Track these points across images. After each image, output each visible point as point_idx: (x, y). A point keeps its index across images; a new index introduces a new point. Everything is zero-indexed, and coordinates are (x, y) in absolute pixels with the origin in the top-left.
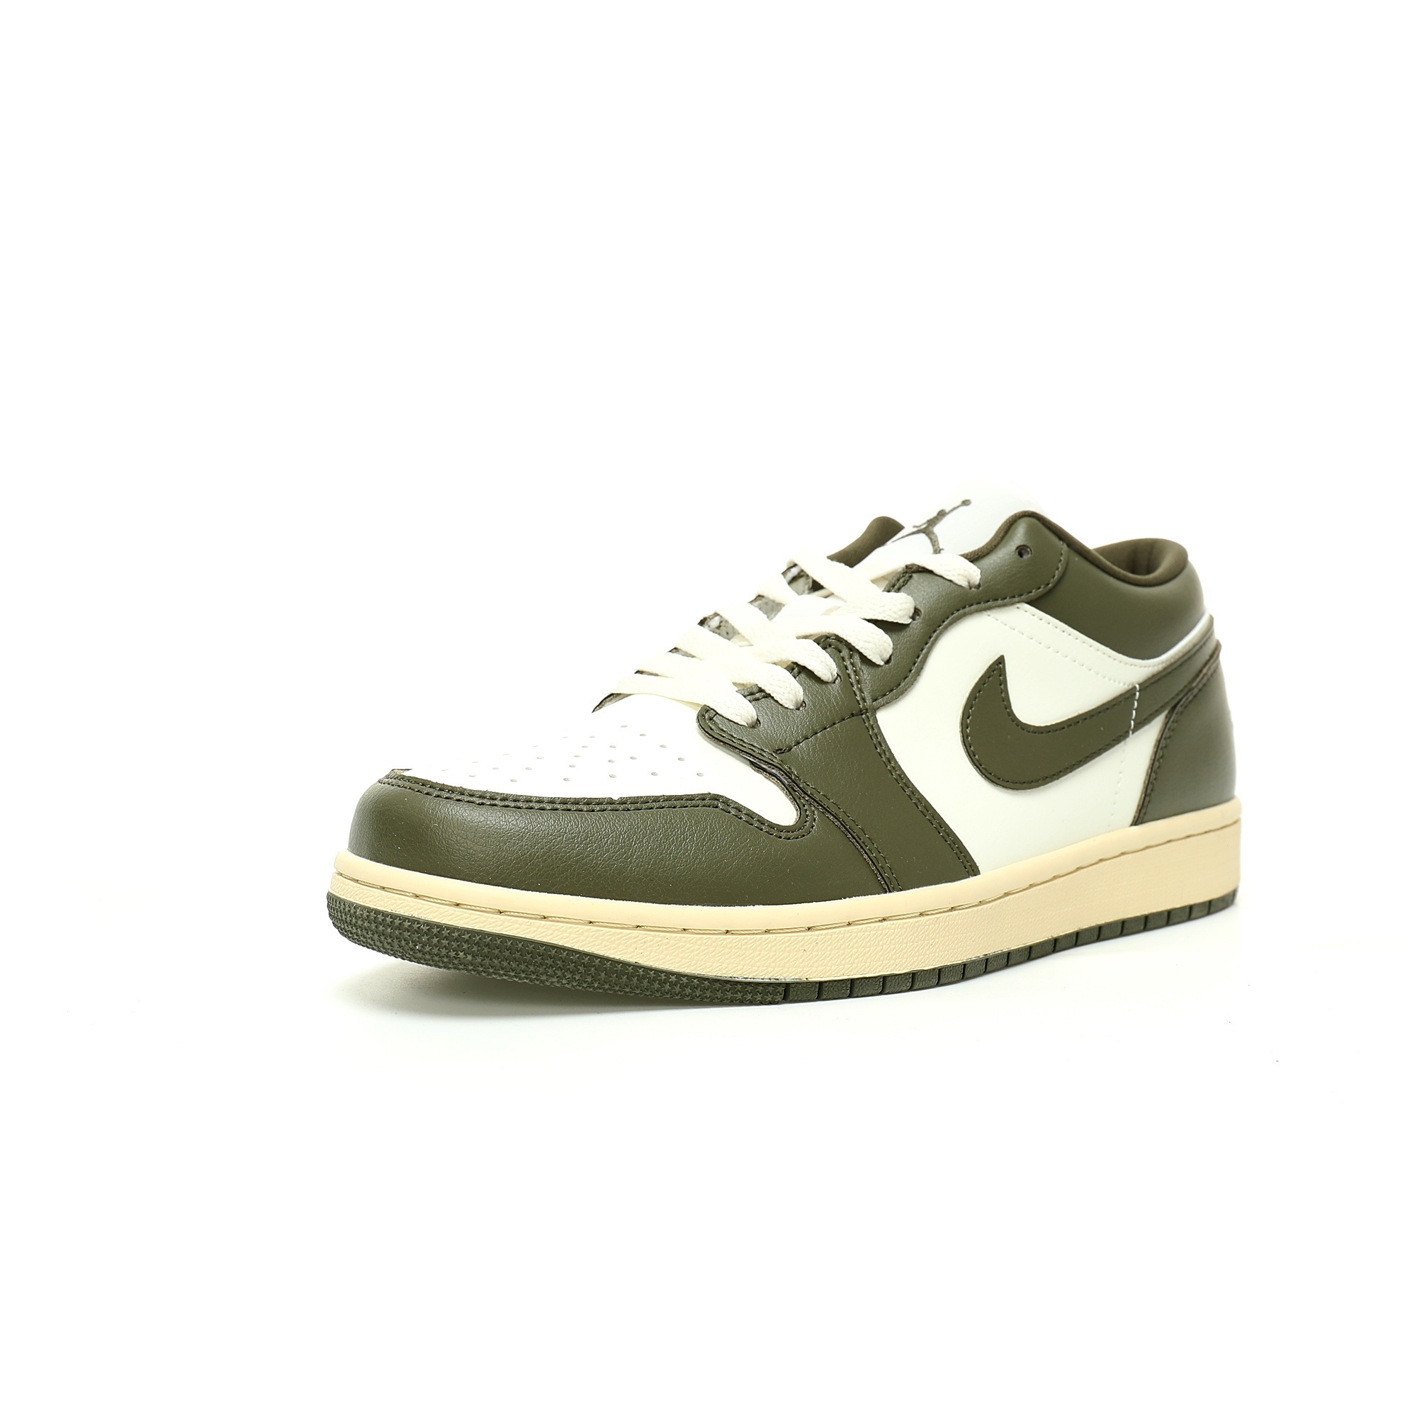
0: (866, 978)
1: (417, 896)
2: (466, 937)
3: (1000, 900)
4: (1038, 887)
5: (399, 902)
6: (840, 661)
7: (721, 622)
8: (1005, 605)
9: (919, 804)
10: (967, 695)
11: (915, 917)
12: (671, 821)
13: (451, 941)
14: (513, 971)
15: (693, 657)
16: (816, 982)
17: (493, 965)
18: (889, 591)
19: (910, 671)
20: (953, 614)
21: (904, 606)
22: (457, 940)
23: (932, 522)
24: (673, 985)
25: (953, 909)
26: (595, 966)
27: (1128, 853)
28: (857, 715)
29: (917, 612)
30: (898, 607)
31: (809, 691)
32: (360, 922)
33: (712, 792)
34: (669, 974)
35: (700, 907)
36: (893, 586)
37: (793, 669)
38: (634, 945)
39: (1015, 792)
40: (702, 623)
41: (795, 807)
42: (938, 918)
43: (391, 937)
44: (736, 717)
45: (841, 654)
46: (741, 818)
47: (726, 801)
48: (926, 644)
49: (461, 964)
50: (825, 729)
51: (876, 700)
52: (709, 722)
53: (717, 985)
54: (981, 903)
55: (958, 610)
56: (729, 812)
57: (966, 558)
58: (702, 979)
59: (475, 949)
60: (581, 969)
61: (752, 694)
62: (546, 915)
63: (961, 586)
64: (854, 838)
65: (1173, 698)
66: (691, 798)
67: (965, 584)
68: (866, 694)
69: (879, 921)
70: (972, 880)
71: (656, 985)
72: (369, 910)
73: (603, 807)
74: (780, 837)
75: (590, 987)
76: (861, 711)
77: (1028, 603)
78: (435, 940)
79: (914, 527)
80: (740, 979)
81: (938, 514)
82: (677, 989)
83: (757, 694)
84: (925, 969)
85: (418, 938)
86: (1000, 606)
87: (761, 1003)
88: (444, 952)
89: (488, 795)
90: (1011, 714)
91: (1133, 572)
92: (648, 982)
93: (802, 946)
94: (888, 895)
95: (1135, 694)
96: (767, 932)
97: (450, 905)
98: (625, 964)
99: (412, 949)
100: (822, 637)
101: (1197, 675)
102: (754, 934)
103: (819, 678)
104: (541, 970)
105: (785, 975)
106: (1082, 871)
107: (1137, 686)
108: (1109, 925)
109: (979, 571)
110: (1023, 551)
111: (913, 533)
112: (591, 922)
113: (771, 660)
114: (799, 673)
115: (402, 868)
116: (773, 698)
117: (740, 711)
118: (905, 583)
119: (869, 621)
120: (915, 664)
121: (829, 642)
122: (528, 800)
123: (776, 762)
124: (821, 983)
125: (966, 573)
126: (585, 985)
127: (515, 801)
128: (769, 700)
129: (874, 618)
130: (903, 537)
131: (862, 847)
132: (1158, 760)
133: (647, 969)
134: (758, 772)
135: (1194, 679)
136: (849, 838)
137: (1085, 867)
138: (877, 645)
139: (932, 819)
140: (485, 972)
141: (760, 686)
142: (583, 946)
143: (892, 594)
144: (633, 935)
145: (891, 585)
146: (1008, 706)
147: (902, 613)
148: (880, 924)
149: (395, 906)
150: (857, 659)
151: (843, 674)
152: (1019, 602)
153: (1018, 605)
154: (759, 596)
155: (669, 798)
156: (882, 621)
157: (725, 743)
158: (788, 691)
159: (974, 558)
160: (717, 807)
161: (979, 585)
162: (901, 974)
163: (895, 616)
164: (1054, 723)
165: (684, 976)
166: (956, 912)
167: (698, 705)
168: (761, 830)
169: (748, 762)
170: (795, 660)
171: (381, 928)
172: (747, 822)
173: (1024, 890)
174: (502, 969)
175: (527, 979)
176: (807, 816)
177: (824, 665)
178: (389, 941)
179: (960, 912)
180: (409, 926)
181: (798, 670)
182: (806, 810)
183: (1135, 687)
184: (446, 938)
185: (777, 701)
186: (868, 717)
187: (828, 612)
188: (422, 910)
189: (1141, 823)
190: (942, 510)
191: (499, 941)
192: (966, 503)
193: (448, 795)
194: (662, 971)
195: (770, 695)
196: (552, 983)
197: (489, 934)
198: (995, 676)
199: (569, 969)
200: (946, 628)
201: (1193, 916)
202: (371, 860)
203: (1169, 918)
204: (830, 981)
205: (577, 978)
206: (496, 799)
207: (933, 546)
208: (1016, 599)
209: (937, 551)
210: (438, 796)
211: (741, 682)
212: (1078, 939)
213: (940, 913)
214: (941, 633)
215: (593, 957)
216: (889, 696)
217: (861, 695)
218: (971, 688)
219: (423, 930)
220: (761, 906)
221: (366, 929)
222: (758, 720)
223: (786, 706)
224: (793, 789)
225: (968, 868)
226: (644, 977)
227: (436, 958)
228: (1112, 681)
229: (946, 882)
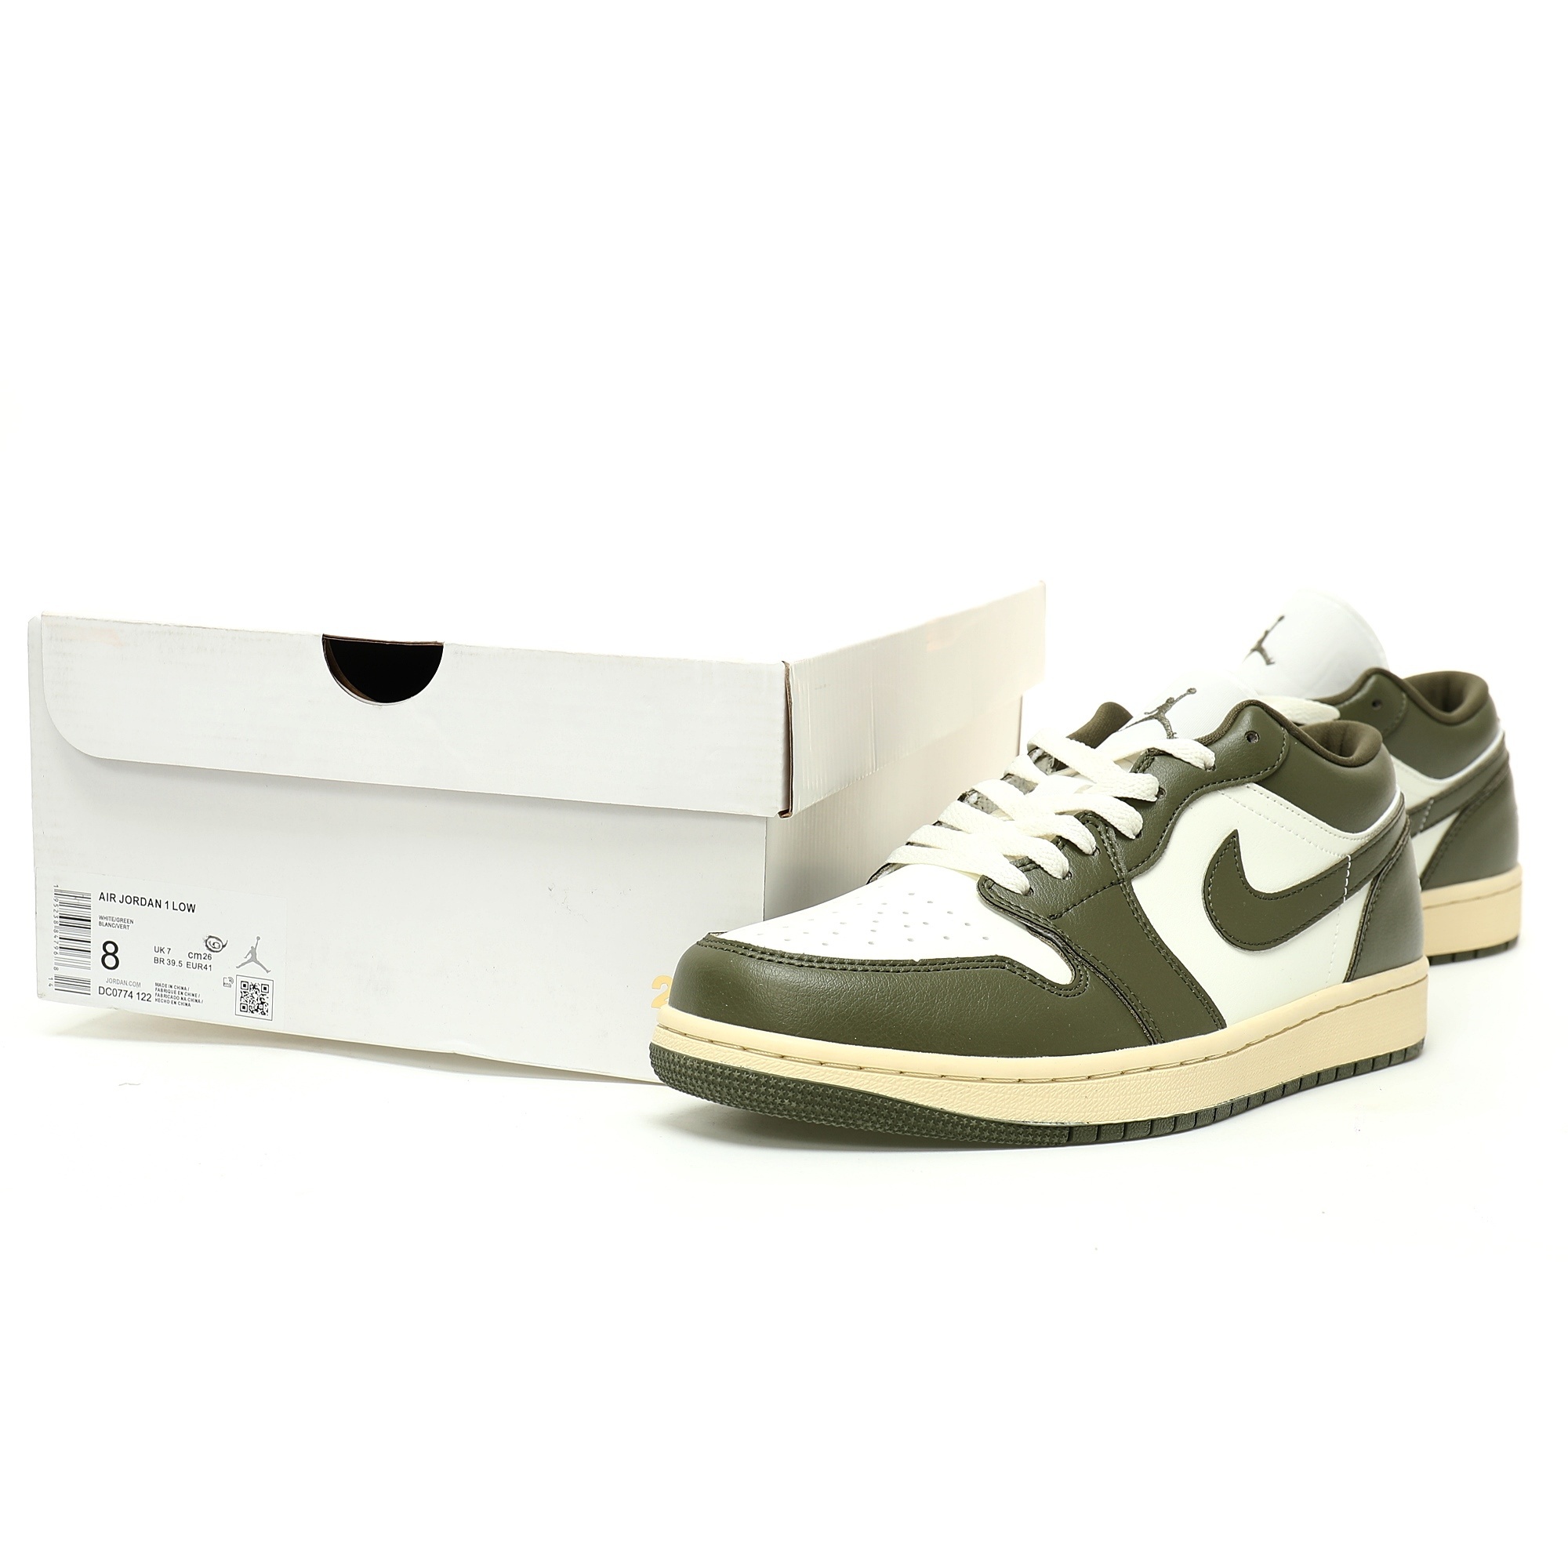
0: (1137, 1122)
1: (744, 1049)
2: (792, 1086)
3: (1244, 1051)
4: (1273, 1038)
5: (728, 1054)
6: (1097, 835)
7: (979, 798)
8: (1237, 785)
9: (1173, 964)
10: (1207, 866)
11: (1177, 1066)
12: (966, 980)
13: (777, 1090)
14: (832, 1116)
15: (959, 830)
16: (1095, 1125)
17: (814, 1111)
18: (1136, 772)
19: (1158, 844)
20: (1192, 793)
21: (1151, 786)
22: (782, 1088)
23: (1163, 709)
24: (973, 1128)
25: (1206, 1059)
26: (905, 1112)
27: (1342, 1007)
28: (1116, 884)
29: (1161, 791)
30: (1145, 786)
31: (1073, 862)
32: (690, 1072)
33: (999, 954)
34: (970, 1118)
35: (995, 1058)
36: (1139, 768)
37: (1058, 843)
38: (940, 1093)
39: (1251, 952)
40: (962, 798)
41: (1070, 967)
42: (1195, 1067)
43: (720, 1086)
44: (1012, 886)
45: (1098, 829)
46: (1025, 978)
47: (1012, 962)
48: (1171, 820)
49: (785, 1110)
50: (1090, 896)
51: (1131, 870)
52: (988, 890)
53: (1012, 1129)
54: (1229, 1054)
55: (1197, 790)
56: (1015, 973)
57: (1201, 742)
58: (999, 1123)
59: (799, 1096)
60: (894, 1115)
61: (1023, 865)
62: (862, 1066)
63: (1198, 767)
64: (1122, 995)
65: (1377, 867)
66: (981, 960)
67: (1201, 766)
68: (1122, 865)
69: (1148, 1070)
70: (1220, 1031)
71: (959, 1129)
72: (700, 1062)
73: (907, 968)
74: (1060, 995)
75: (900, 1131)
76: (1119, 880)
77: (1256, 783)
78: (763, 1089)
79: (1145, 713)
80: (1031, 1123)
81: (1167, 702)
82: (977, 1132)
83: (1028, 865)
84: (1185, 1113)
85: (747, 1086)
86: (1233, 786)
87: (1048, 1146)
88: (770, 1099)
89: (806, 958)
90: (1245, 882)
91: (1341, 755)
92: (952, 1126)
93: (1084, 1093)
94: (1153, 1046)
95: (1348, 864)
96: (1053, 1080)
97: (776, 1057)
98: (932, 1110)
99: (740, 1097)
100: (1080, 814)
101: (1395, 847)
102: (1043, 1082)
103: (1081, 851)
104: (858, 1115)
105: (1069, 1120)
106: (1307, 1023)
107: (1349, 857)
108: (1326, 1071)
109: (1214, 754)
110: (1251, 737)
111: (1146, 719)
112: (901, 1072)
113: (1036, 835)
114: (1063, 846)
115: (729, 1023)
116: (1042, 869)
117: (1016, 881)
118: (1149, 764)
119: (1121, 799)
120: (1161, 838)
121: (1090, 819)
122: (842, 962)
123: (1050, 927)
124: (1099, 1126)
125: (1202, 756)
126: (896, 1129)
127: (830, 963)
128: (1039, 870)
129: (1124, 796)
130: (1136, 723)
131: (1129, 1004)
132: (1367, 923)
133: (951, 1115)
134: (1034, 935)
135: (1393, 850)
136: (1117, 995)
137: (1309, 1020)
138: (1129, 821)
139: (1184, 977)
140: (806, 1118)
141: (1030, 858)
142: (895, 1094)
143: (1140, 775)
144: (939, 1084)
145: (1137, 766)
146: (1243, 875)
147: (1149, 792)
148: (1148, 1072)
149: (724, 1057)
150: (1112, 833)
151: (1100, 846)
152: (1249, 782)
153: (1248, 785)
154: (1009, 774)
155: (963, 960)
156: (1132, 798)
157: (1004, 910)
158: (1056, 863)
159: (1208, 742)
160: (1004, 968)
161: (1214, 767)
162: (1166, 1118)
163: (1144, 794)
164: (1281, 890)
165: (983, 1120)
166: (1210, 1062)
167: (977, 875)
168: (1044, 988)
169: (1025, 927)
170: (1059, 834)
171: (711, 1077)
172: (1031, 981)
173: (1262, 1041)
174: (823, 1115)
175: (844, 1123)
176: (1081, 975)
177: (1085, 839)
178: (719, 1089)
179: (1213, 1061)
180: (738, 1076)
181: (1063, 843)
182: (1080, 970)
183: (1347, 857)
184: (773, 1087)
185: (1046, 872)
186: (1125, 886)
187: (1080, 791)
188: (750, 1062)
189: (1352, 980)
190: (1171, 698)
191: (821, 1090)
192: (1191, 691)
193: (770, 958)
194: (965, 1117)
195: (1040, 866)
196: (866, 1127)
197: (813, 1084)
198: (1230, 849)
199: (883, 1115)
200: (1187, 805)
201: (1392, 1063)
202: (698, 1016)
203: (1374, 1064)
204: (1107, 1125)
205: (890, 1123)
206: (813, 961)
207: (1167, 730)
208: (1247, 780)
209: (1171, 735)
210: (761, 959)
211: (1012, 855)
212: (1302, 1085)
213: (1197, 1062)
214: (1183, 810)
215: (904, 1103)
216: (1141, 866)
217: (1117, 866)
218: (1210, 859)
219: (751, 1079)
220: (1048, 1057)
221: (695, 1079)
222: (1030, 888)
223: (1055, 876)
224: (1067, 951)
225: (1216, 1022)
226: (948, 1122)
227: (763, 1105)
228: (1328, 852)
229: (1200, 1035)
